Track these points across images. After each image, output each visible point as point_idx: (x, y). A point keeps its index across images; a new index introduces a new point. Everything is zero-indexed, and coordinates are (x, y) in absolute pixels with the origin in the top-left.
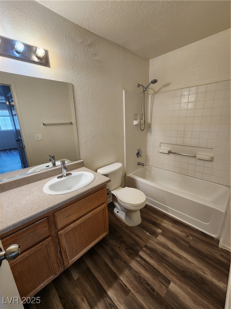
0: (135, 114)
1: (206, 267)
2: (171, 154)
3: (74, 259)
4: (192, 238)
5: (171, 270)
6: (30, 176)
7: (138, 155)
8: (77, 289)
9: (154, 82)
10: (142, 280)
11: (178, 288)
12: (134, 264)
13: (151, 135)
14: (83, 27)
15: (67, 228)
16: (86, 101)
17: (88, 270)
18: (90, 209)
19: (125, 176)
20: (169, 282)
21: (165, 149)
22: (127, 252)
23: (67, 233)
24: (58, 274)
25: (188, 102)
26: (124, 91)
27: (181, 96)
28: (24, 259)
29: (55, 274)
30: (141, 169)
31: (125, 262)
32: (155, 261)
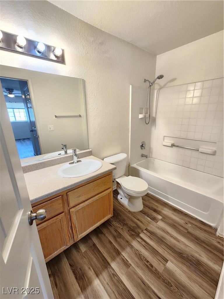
0: (140, 108)
1: (203, 251)
2: (174, 147)
3: (83, 234)
4: (190, 225)
5: (169, 251)
6: (46, 162)
7: (142, 147)
8: (85, 260)
9: (161, 77)
10: (142, 258)
11: (175, 266)
12: (135, 244)
13: (155, 129)
14: (95, 27)
15: (78, 206)
16: (95, 95)
17: (94, 245)
18: (97, 192)
19: (129, 167)
20: (166, 261)
21: (168, 142)
22: (129, 233)
23: (78, 211)
24: (69, 245)
25: (193, 97)
26: (131, 86)
27: (187, 91)
28: (42, 229)
29: (66, 245)
30: (144, 160)
31: (127, 242)
32: (154, 242)
